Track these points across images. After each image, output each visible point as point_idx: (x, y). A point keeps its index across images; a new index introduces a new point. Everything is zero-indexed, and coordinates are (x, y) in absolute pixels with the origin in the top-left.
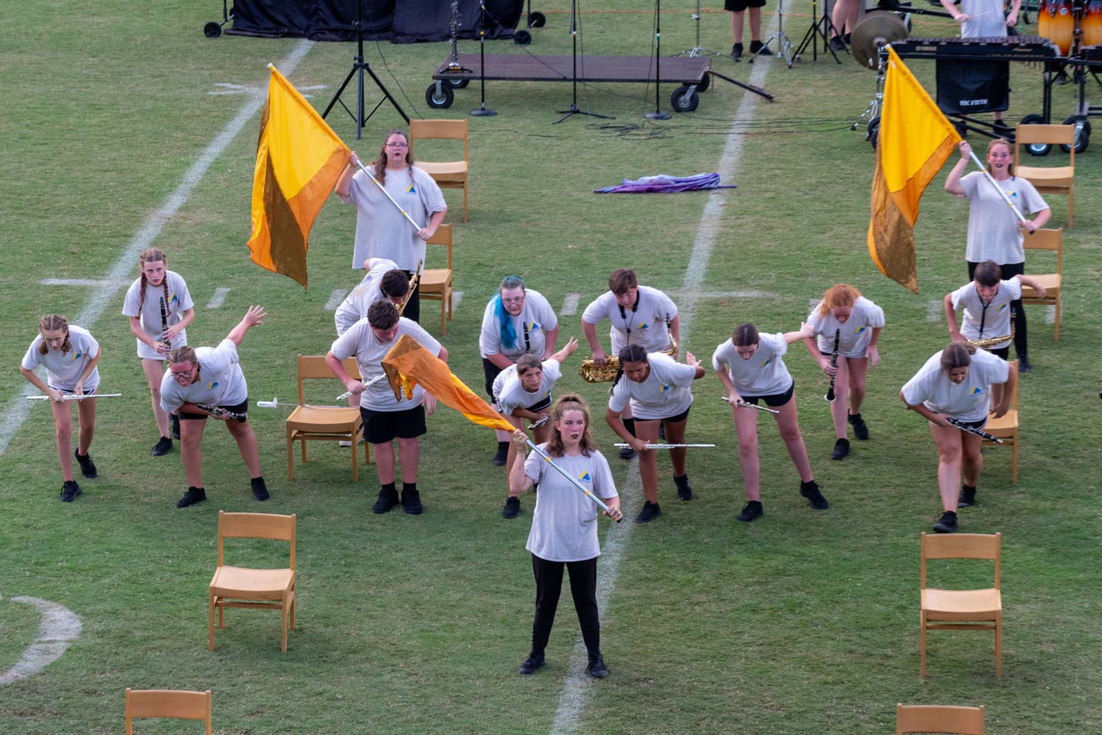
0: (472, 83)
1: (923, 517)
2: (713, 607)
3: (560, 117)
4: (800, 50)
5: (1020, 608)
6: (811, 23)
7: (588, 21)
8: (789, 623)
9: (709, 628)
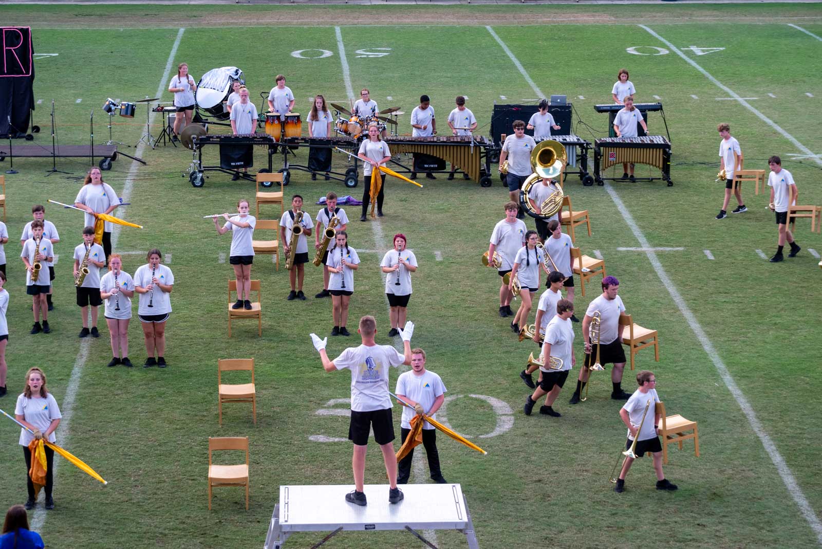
0: (7, 159)
1: (219, 352)
2: (124, 396)
3: (47, 173)
4: (158, 141)
5: (264, 392)
6: (162, 129)
7: (60, 130)
8: (159, 402)
9: (122, 405)
